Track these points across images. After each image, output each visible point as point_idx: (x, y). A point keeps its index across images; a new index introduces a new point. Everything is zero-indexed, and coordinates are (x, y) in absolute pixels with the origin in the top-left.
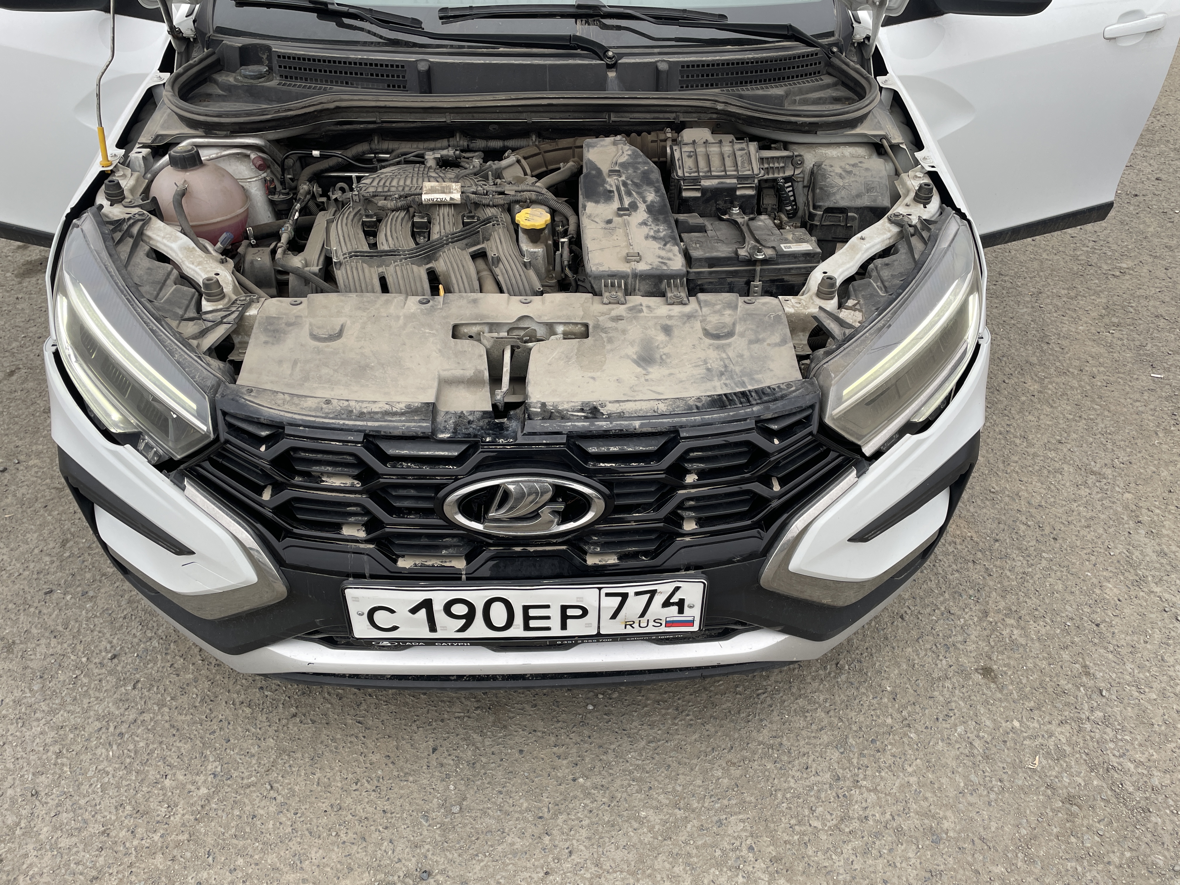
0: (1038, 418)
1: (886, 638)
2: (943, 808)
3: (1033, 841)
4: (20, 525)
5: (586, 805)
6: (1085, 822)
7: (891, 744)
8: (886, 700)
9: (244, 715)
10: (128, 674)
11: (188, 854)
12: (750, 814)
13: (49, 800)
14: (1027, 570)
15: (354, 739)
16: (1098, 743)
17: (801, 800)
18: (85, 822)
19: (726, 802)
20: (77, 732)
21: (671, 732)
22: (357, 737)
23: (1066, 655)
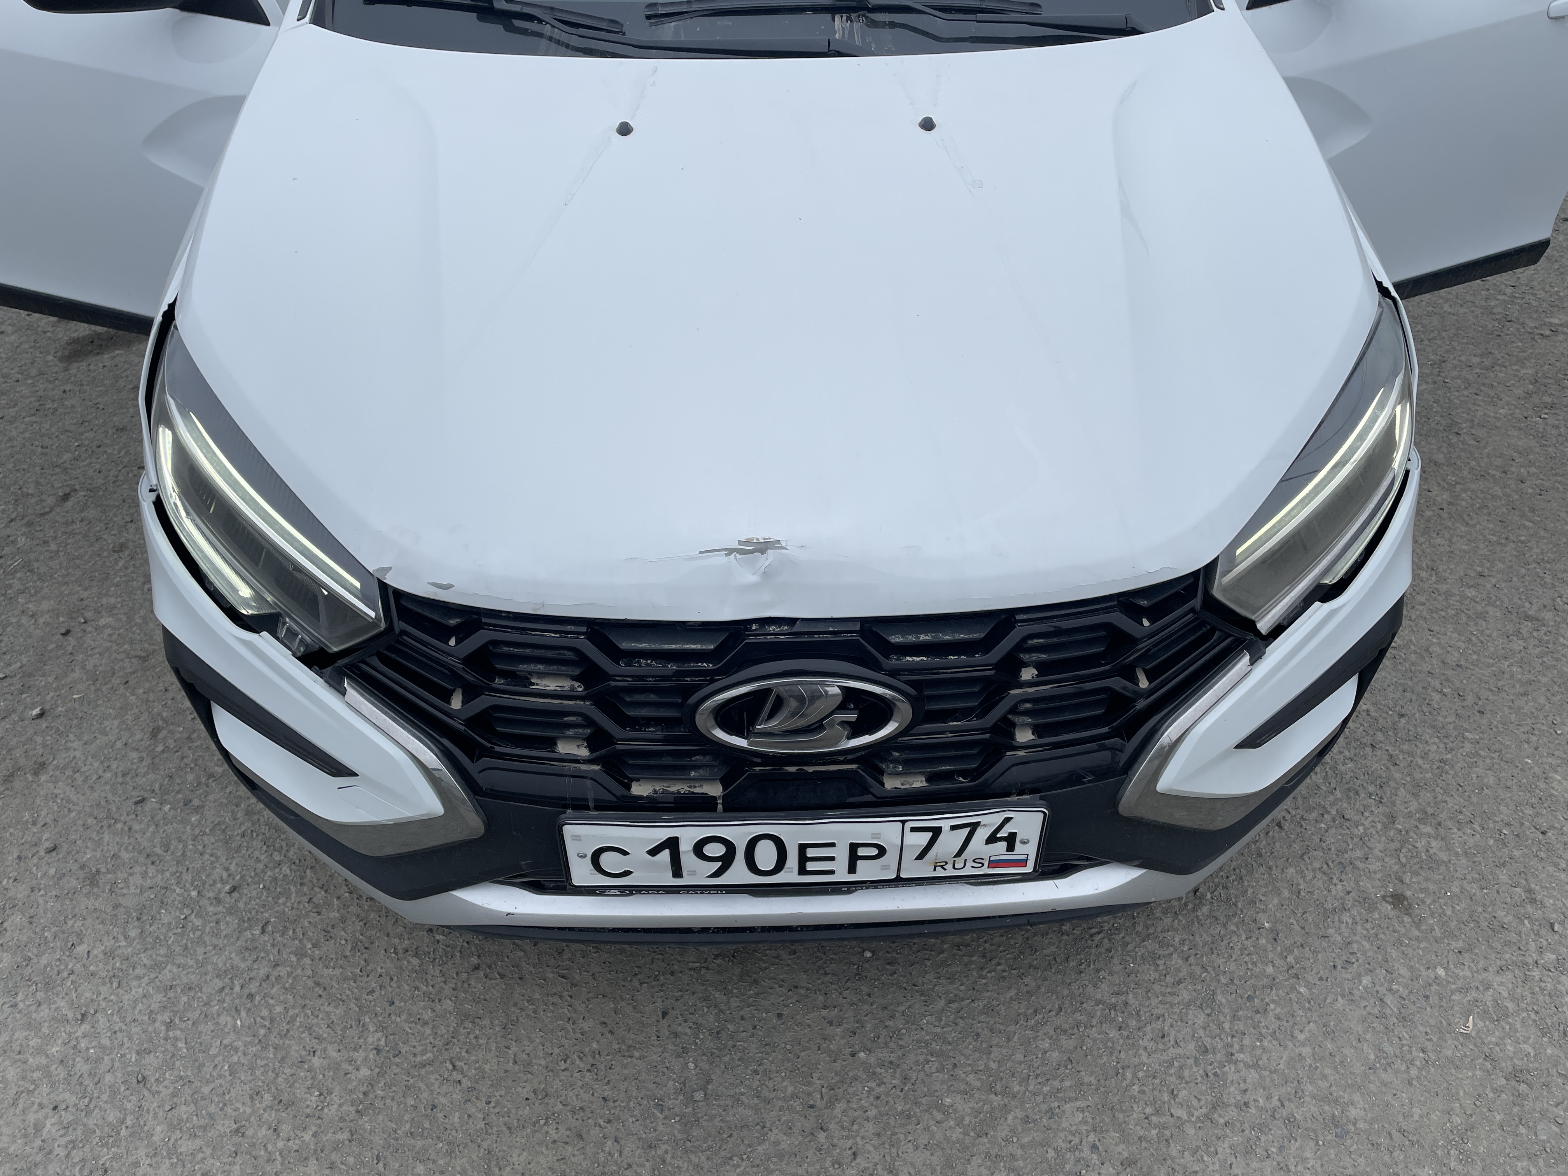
0: (1450, 540)
1: (1260, 855)
2: (1348, 1090)
3: (1469, 1133)
4: (94, 708)
5: (871, 1090)
6: (1538, 1106)
7: (1273, 1001)
8: (1264, 941)
9: (410, 968)
10: (254, 912)
11: (351, 1160)
12: (1091, 1100)
13: (161, 1088)
14: (1445, 757)
15: (556, 999)
16: (1550, 996)
17: (1157, 1081)
18: (211, 1117)
19: (1056, 1084)
20: (192, 994)
21: (976, 987)
22: (561, 997)
23: (1503, 876)
